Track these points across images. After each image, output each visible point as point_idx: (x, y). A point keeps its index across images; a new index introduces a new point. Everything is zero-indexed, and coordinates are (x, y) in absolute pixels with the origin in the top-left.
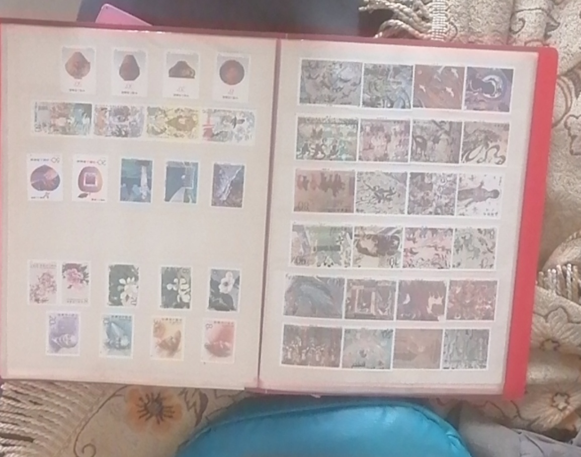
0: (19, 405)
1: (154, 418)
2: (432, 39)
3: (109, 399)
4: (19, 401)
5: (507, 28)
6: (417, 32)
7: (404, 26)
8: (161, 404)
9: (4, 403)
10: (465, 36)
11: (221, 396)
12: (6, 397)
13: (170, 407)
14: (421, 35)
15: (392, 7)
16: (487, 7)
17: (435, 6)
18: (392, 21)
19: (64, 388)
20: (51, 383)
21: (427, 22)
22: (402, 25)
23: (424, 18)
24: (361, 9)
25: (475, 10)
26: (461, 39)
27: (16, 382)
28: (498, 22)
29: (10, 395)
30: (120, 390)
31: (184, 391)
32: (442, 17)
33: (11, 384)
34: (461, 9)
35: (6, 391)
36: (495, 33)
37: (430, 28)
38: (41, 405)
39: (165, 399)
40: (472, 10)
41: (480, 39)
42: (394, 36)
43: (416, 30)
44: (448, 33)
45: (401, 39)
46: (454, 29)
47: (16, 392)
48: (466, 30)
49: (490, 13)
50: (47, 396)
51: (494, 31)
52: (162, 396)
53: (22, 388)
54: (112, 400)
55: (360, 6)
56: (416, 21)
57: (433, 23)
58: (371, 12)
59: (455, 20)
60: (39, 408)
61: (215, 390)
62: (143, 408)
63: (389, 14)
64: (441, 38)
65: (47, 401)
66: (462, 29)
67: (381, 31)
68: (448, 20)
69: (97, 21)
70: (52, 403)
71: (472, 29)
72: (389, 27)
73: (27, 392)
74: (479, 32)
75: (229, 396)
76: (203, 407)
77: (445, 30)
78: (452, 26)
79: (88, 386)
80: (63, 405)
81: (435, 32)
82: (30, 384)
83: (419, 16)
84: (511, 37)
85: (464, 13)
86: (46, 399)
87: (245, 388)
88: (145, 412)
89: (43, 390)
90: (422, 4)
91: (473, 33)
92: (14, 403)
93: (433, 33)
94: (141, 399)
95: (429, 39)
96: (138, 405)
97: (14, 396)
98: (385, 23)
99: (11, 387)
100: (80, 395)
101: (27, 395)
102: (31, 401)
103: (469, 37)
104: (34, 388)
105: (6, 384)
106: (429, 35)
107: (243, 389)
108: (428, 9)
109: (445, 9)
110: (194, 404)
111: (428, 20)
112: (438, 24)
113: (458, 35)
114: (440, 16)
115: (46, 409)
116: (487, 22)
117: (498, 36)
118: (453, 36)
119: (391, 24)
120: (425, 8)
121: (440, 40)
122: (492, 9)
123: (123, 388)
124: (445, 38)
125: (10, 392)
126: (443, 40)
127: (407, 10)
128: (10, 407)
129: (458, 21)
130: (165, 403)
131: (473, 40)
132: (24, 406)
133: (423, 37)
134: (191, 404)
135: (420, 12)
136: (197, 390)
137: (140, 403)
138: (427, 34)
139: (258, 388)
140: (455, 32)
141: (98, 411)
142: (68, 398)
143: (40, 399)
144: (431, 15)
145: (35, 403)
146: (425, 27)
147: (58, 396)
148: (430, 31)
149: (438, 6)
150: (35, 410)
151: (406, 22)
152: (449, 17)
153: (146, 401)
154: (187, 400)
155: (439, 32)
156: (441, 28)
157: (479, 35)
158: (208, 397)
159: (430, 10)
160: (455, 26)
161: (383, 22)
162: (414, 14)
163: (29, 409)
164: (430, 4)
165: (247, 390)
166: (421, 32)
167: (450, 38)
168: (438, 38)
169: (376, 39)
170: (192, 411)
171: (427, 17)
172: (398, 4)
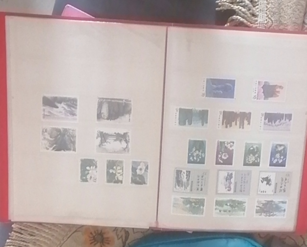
0: (22, 236)
1: (99, 244)
2: (258, 27)
3: (73, 233)
4: (22, 234)
5: (302, 21)
6: (249, 23)
7: (242, 19)
8: (102, 236)
9: (14, 235)
10: (277, 26)
11: (137, 232)
12: (15, 232)
13: (108, 238)
14: (251, 25)
15: (234, 8)
16: (290, 8)
17: (260, 8)
18: (234, 16)
19: (47, 227)
20: (40, 224)
21: (255, 17)
22: (240, 19)
23: (254, 15)
24: (217, 9)
25: (283, 10)
26: (275, 27)
27: (21, 223)
28: (296, 18)
29: (17, 231)
30: (79, 228)
31: (116, 229)
32: (264, 14)
33: (18, 224)
34: (275, 10)
35: (15, 228)
36: (295, 24)
37: (257, 21)
38: (34, 236)
39: (105, 233)
40: (282, 10)
41: (286, 28)
42: (236, 26)
43: (249, 22)
44: (267, 24)
45: (240, 28)
46: (271, 21)
47: (21, 229)
48: (278, 22)
49: (292, 12)
50: (38, 231)
51: (294, 23)
52: (103, 232)
53: (24, 226)
54: (75, 233)
55: (217, 8)
56: (248, 17)
57: (259, 18)
58: (223, 11)
59: (272, 16)
60: (34, 238)
61: (133, 229)
62: (92, 239)
63: (233, 12)
64: (263, 27)
65: (38, 234)
66: (276, 22)
67: (228, 23)
68: (268, 16)
69: (62, 15)
70: (41, 235)
71: (282, 22)
72: (233, 20)
73: (27, 229)
74: (285, 24)
75: (142, 232)
76: (127, 238)
77: (266, 22)
78: (270, 20)
79: (61, 226)
80: (47, 236)
81: (260, 23)
82: (28, 224)
83: (250, 13)
84: (304, 26)
85: (277, 12)
86: (37, 233)
87: (150, 228)
88: (93, 241)
89: (36, 228)
90: (252, 6)
91: (282, 24)
92: (19, 235)
93: (259, 24)
94: (91, 233)
95: (256, 27)
96: (89, 237)
97: (19, 231)
98: (231, 18)
99: (17, 226)
100: (57, 231)
101: (27, 230)
102: (29, 234)
103: (280, 26)
104: (31, 227)
105: (14, 224)
106: (256, 25)
107: (148, 228)
108: (256, 10)
109: (266, 9)
110: (122, 237)
111: (255, 16)
112: (262, 18)
113: (273, 25)
114: (263, 14)
115: (38, 238)
116: (290, 18)
117: (296, 26)
118: (270, 25)
119: (234, 19)
120: (254, 9)
121: (262, 28)
122: (293, 9)
123: (81, 227)
124: (265, 27)
125: (17, 229)
126: (264, 28)
127: (243, 10)
128: (17, 237)
129: (273, 17)
130: (105, 236)
131: (282, 28)
132: (25, 237)
133: (253, 26)
134: (119, 236)
135: (251, 11)
136: (123, 228)
137: (91, 236)
138: (255, 24)
139: (156, 228)
140: (271, 23)
141: (67, 240)
142: (50, 232)
143: (34, 233)
144: (257, 13)
145: (31, 235)
146: (254, 20)
147: (44, 231)
148: (256, 23)
149: (262, 8)
150: (31, 239)
151: (243, 17)
152: (268, 14)
153: (94, 235)
154: (118, 234)
155: (262, 23)
156: (263, 21)
157: (285, 25)
158: (129, 232)
159: (257, 10)
160: (271, 20)
161: (229, 17)
162: (247, 12)
163: (28, 238)
164: (257, 7)
165: (151, 229)
166: (252, 23)
167: (268, 27)
168: (262, 27)
169: (226, 27)
170: (120, 240)
171: (256, 14)
172: (239, 7)
